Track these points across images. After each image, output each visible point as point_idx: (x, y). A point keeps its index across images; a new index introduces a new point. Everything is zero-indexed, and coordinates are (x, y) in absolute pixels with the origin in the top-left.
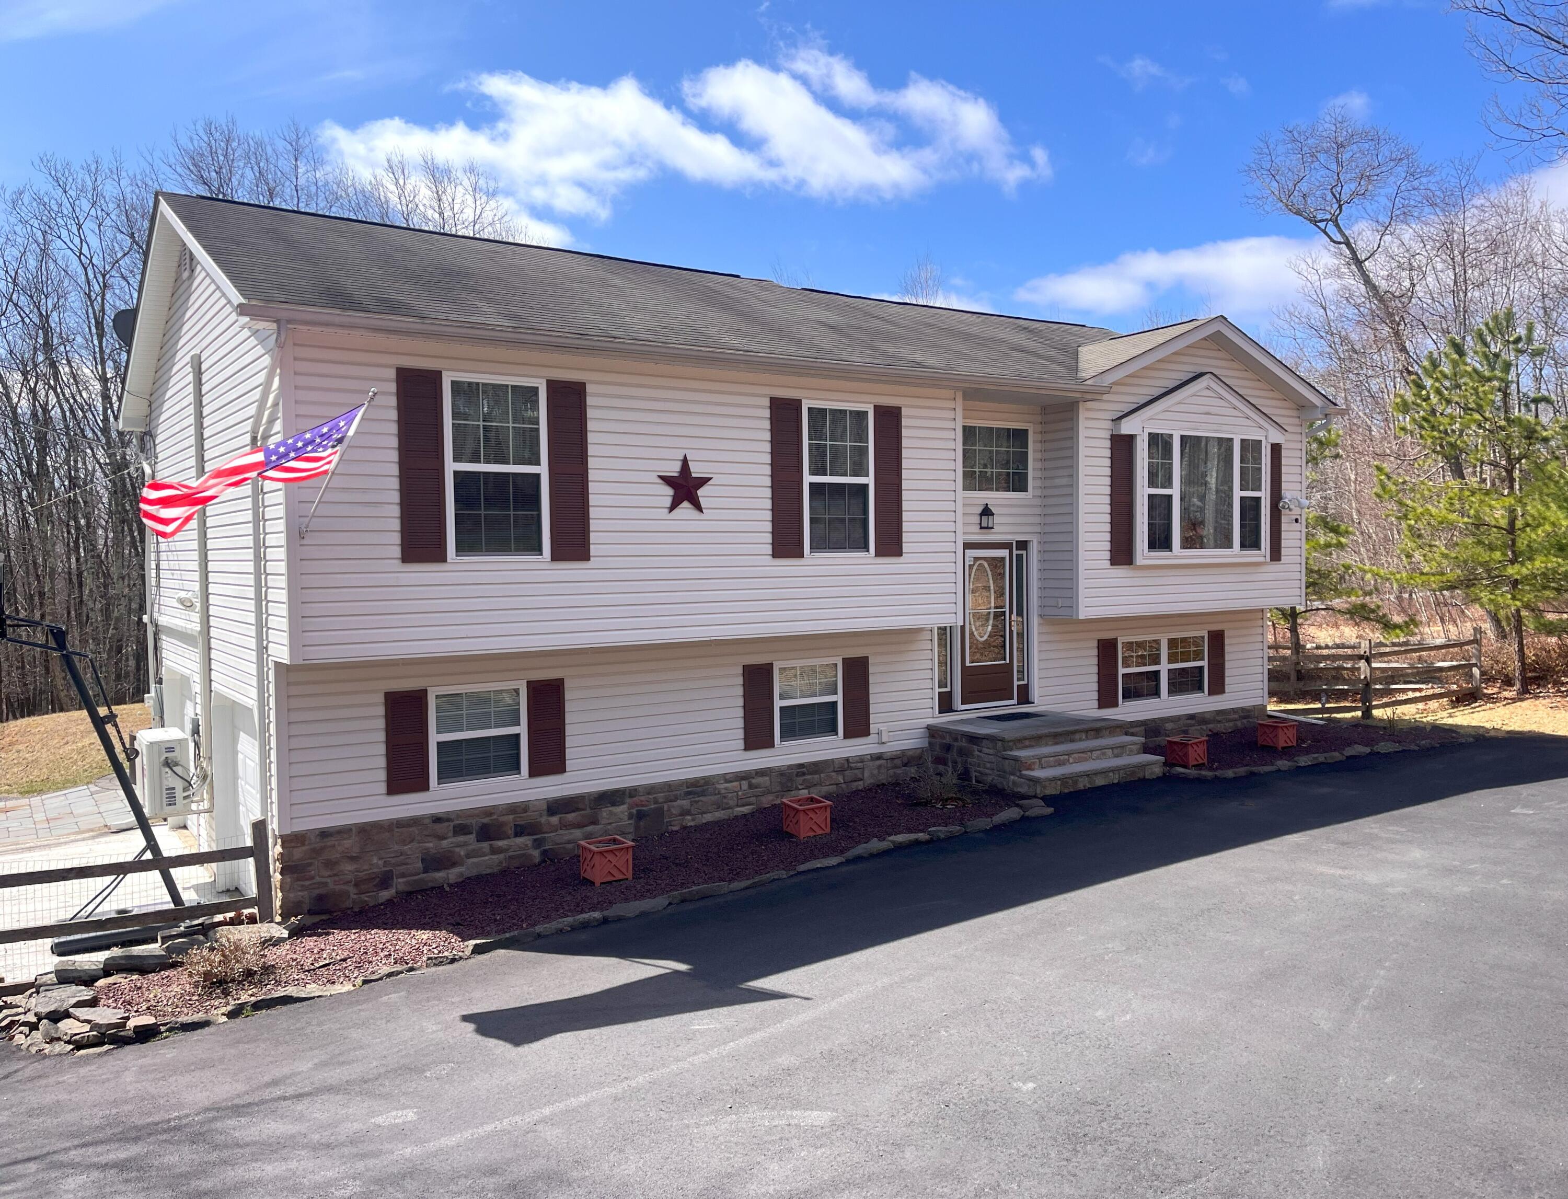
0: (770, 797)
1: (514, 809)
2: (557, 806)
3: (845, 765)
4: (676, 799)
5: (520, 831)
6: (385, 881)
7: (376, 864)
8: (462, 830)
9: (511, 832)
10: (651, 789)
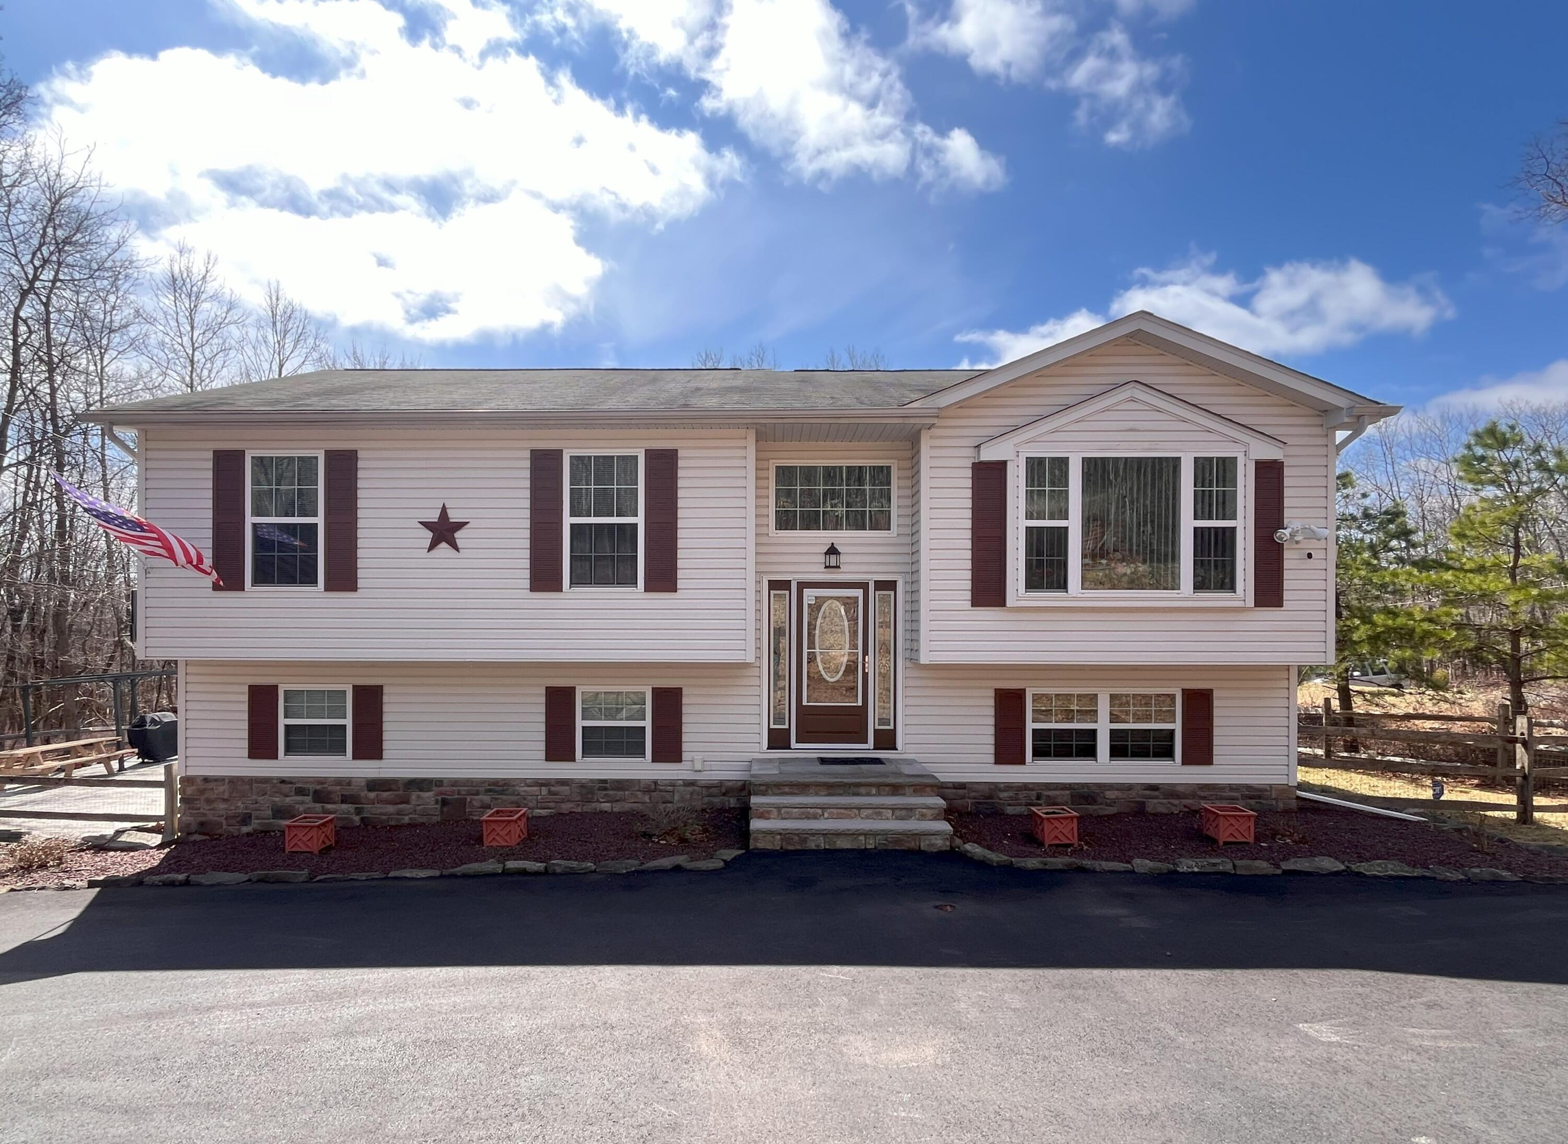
0: (570, 805)
1: (339, 781)
2: (375, 785)
3: (653, 787)
4: (477, 794)
5: (345, 800)
6: (246, 819)
7: (240, 806)
8: (301, 792)
9: (339, 799)
10: (455, 783)
